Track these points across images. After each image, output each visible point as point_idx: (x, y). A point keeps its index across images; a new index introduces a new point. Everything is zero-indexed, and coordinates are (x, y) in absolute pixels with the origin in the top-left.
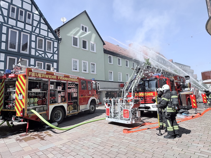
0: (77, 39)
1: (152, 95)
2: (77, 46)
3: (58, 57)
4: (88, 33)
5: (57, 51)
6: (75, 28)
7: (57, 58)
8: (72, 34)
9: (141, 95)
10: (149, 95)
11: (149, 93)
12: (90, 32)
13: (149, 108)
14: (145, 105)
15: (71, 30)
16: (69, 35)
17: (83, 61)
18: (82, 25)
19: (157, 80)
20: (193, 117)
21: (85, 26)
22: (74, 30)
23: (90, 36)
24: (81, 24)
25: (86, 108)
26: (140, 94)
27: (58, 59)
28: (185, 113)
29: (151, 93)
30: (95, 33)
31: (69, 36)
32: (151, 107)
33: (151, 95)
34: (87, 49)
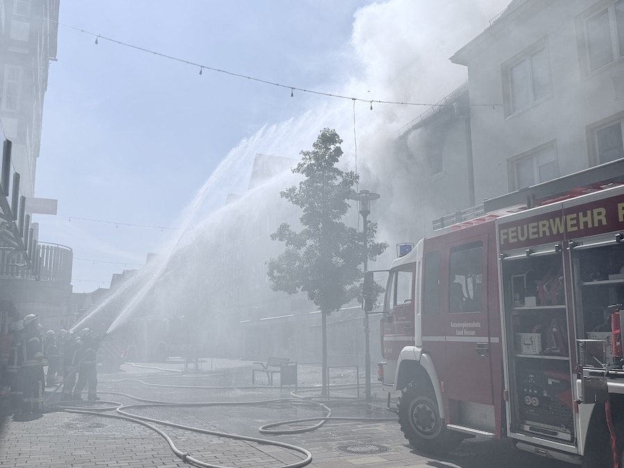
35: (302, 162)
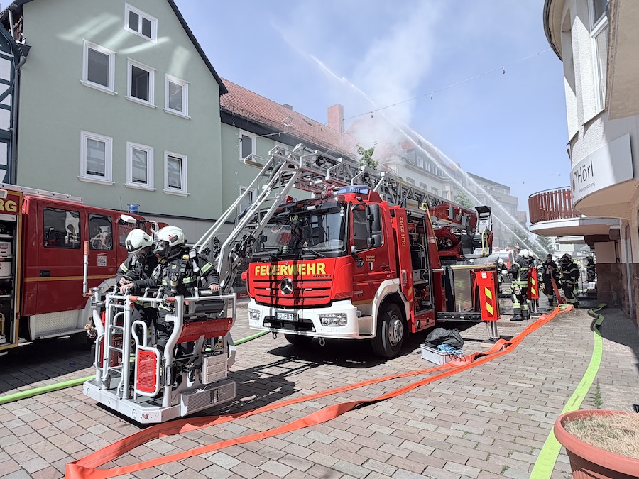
0: (106, 57)
1: (324, 273)
2: (106, 85)
3: (12, 121)
4: (155, 41)
5: (9, 96)
6: (96, 15)
7: (9, 126)
8: (82, 36)
9: (286, 274)
10: (311, 271)
11: (311, 266)
12: (164, 40)
13: (308, 325)
14: (295, 315)
15: (79, 21)
16: (69, 37)
17: (130, 146)
18: (128, 8)
19: (345, 210)
20: (478, 356)
21: (142, 15)
22: (94, 22)
23: (163, 54)
24: (127, 5)
25: (75, 325)
26: (282, 266)
27: (14, 130)
28: (449, 345)
29: (318, 265)
30: (186, 47)
31: (70, 45)
32: (316, 323)
33: (318, 273)
34: (151, 102)
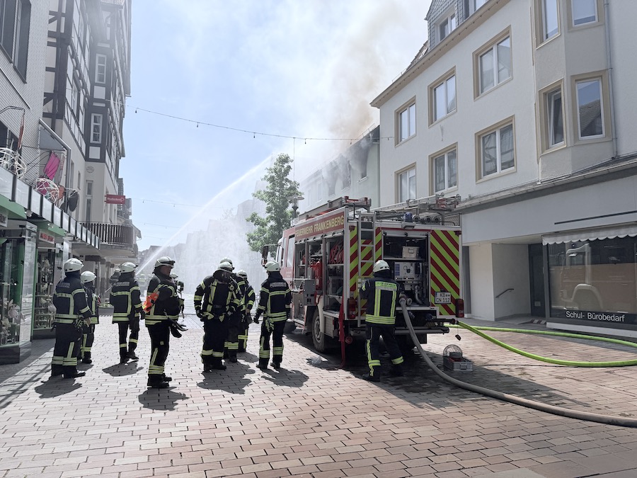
35: (267, 174)
